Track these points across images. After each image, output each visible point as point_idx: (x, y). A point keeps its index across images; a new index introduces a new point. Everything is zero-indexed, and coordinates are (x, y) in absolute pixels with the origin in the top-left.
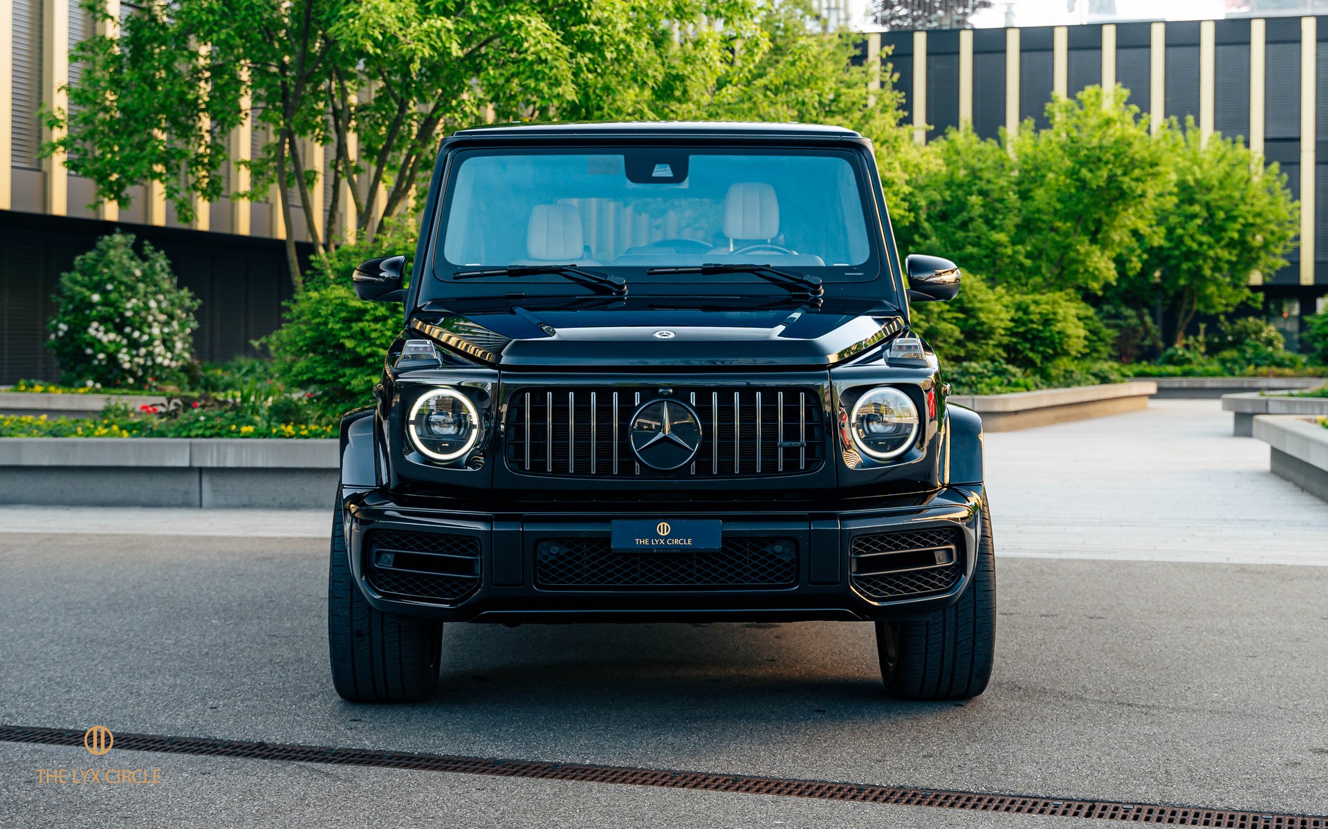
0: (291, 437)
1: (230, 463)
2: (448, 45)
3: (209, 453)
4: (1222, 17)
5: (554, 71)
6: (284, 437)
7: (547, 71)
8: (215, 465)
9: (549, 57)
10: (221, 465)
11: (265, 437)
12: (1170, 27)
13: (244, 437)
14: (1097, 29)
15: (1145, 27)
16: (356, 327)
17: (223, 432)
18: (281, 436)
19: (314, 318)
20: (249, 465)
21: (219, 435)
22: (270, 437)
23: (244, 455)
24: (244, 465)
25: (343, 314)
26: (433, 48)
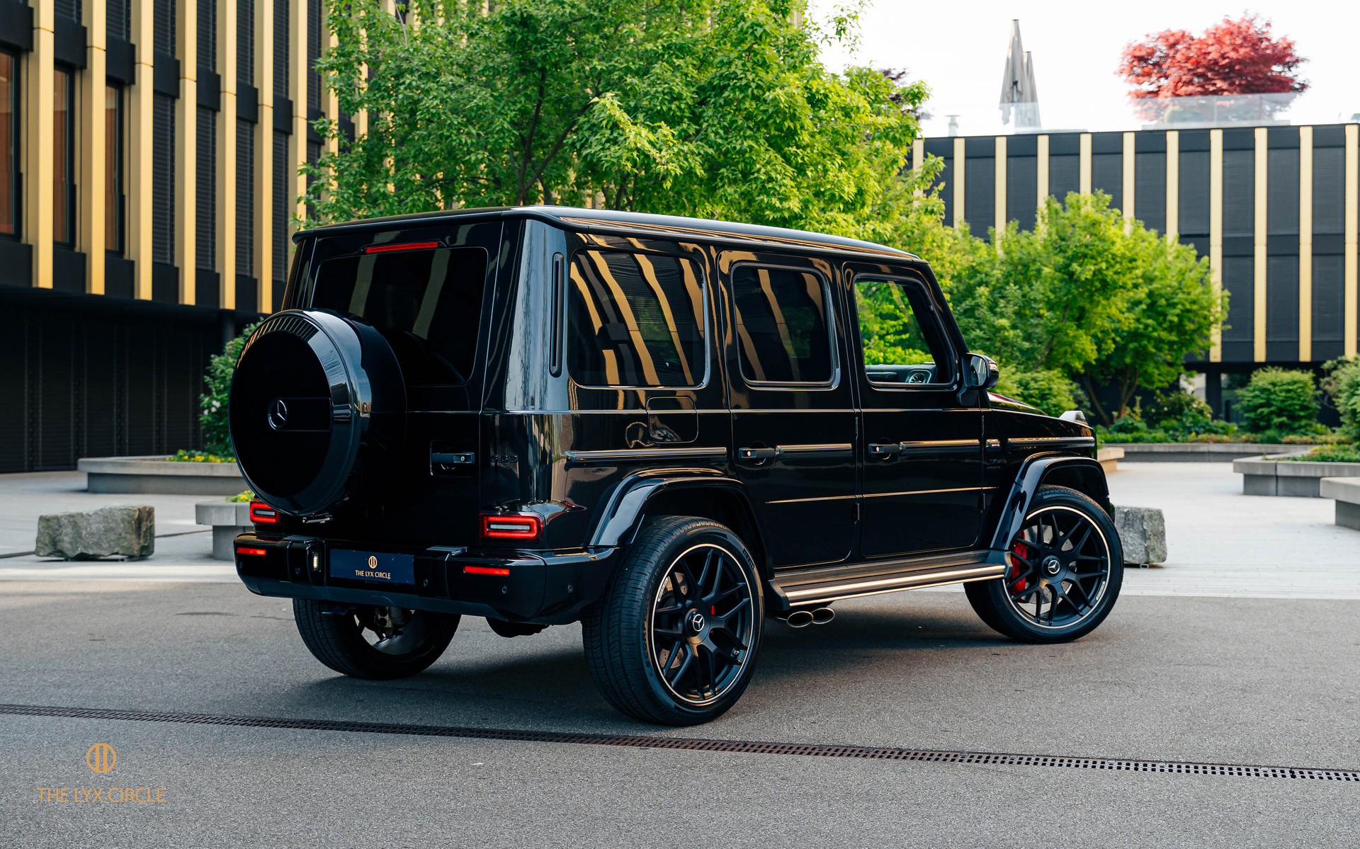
2: (693, 165)
4: (1139, 129)
5: (783, 188)
9: (779, 177)
12: (1096, 137)
14: (1033, 138)
15: (1074, 137)
26: (681, 167)
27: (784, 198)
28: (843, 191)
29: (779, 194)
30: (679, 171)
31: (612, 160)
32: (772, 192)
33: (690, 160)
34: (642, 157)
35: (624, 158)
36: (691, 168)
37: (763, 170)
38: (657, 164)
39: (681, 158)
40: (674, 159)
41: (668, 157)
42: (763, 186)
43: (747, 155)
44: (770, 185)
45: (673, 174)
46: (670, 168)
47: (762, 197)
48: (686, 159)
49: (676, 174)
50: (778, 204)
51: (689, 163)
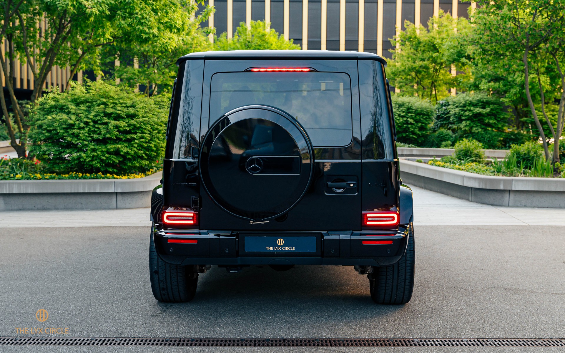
0: (40, 179)
1: (15, 191)
3: (5, 187)
5: (150, 23)
6: (37, 179)
7: (147, 22)
8: (8, 192)
9: (148, 17)
10: (11, 192)
11: (28, 179)
13: (17, 180)
16: (71, 132)
17: (7, 177)
18: (35, 179)
19: (48, 127)
20: (24, 192)
21: (5, 179)
22: (30, 179)
23: (22, 187)
24: (22, 192)
25: (64, 126)
26: (99, 11)
27: (150, 28)
28: (176, 23)
29: (148, 25)
30: (98, 13)
31: (63, 6)
32: (144, 24)
33: (103, 7)
34: (78, 4)
35: (70, 5)
36: (103, 10)
37: (139, 13)
38: (87, 8)
39: (98, 5)
40: (95, 6)
41: (92, 5)
42: (139, 21)
43: (131, 5)
44: (143, 21)
45: (95, 13)
46: (93, 10)
47: (139, 27)
48: (101, 6)
49: (96, 14)
50: (147, 31)
51: (103, 8)
